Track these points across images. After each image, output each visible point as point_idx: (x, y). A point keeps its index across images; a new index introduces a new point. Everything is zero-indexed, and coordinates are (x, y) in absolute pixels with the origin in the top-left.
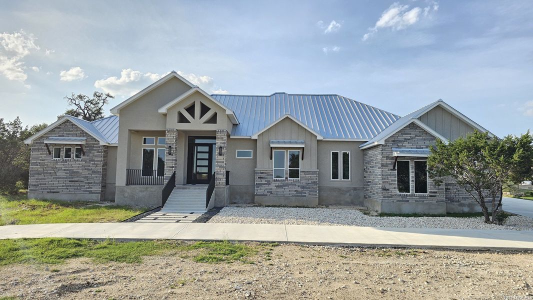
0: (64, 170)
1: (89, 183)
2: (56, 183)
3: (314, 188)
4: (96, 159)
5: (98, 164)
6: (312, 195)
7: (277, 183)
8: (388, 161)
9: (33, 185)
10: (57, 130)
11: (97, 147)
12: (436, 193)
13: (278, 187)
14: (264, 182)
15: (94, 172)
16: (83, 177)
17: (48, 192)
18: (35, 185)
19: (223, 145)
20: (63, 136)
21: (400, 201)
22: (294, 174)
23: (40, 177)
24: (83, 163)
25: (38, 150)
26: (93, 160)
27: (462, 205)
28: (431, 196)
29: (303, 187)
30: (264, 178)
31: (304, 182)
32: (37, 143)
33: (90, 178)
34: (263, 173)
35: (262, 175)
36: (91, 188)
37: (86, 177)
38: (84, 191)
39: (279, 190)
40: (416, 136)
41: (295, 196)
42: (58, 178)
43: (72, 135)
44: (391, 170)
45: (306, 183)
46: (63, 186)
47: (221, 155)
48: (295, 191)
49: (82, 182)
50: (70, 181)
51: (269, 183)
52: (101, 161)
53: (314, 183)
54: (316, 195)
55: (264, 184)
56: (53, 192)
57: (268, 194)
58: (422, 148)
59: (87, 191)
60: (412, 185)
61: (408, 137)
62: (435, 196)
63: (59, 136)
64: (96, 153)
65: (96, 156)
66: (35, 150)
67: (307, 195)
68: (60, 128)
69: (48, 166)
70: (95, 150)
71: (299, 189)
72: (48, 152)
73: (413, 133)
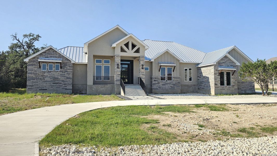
0: (49, 77)
1: (65, 84)
2: (45, 84)
3: (179, 85)
4: (68, 71)
5: (70, 74)
6: (178, 88)
7: (162, 83)
8: (217, 72)
9: (30, 86)
10: (44, 54)
11: (68, 64)
12: (234, 85)
13: (163, 85)
14: (156, 82)
15: (68, 78)
16: (61, 81)
17: (40, 90)
18: (31, 86)
19: (144, 64)
20: (48, 57)
21: (222, 89)
22: (170, 78)
23: (34, 81)
24: (61, 73)
25: (32, 65)
26: (67, 71)
27: (242, 90)
28: (233, 87)
29: (174, 85)
30: (157, 81)
31: (174, 82)
32: (31, 61)
33: (65, 81)
34: (156, 78)
35: (155, 79)
36: (66, 87)
37: (63, 81)
38: (62, 89)
39: (163, 86)
40: (227, 61)
41: (171, 89)
42: (45, 81)
43: (54, 57)
44: (218, 76)
45: (175, 83)
46: (49, 86)
47: (143, 69)
48: (171, 87)
49: (60, 83)
50: (53, 83)
51: (159, 83)
52: (71, 72)
53: (179, 83)
54: (180, 88)
55: (157, 83)
56: (43, 90)
57: (159, 88)
58: (229, 66)
59: (64, 89)
60: (225, 82)
61: (224, 61)
62: (234, 87)
63: (45, 57)
64: (68, 68)
65: (68, 69)
66: (30, 65)
67: (176, 88)
68: (45, 53)
69: (39, 75)
70: (68, 66)
71: (172, 86)
72: (39, 67)
73: (226, 60)
